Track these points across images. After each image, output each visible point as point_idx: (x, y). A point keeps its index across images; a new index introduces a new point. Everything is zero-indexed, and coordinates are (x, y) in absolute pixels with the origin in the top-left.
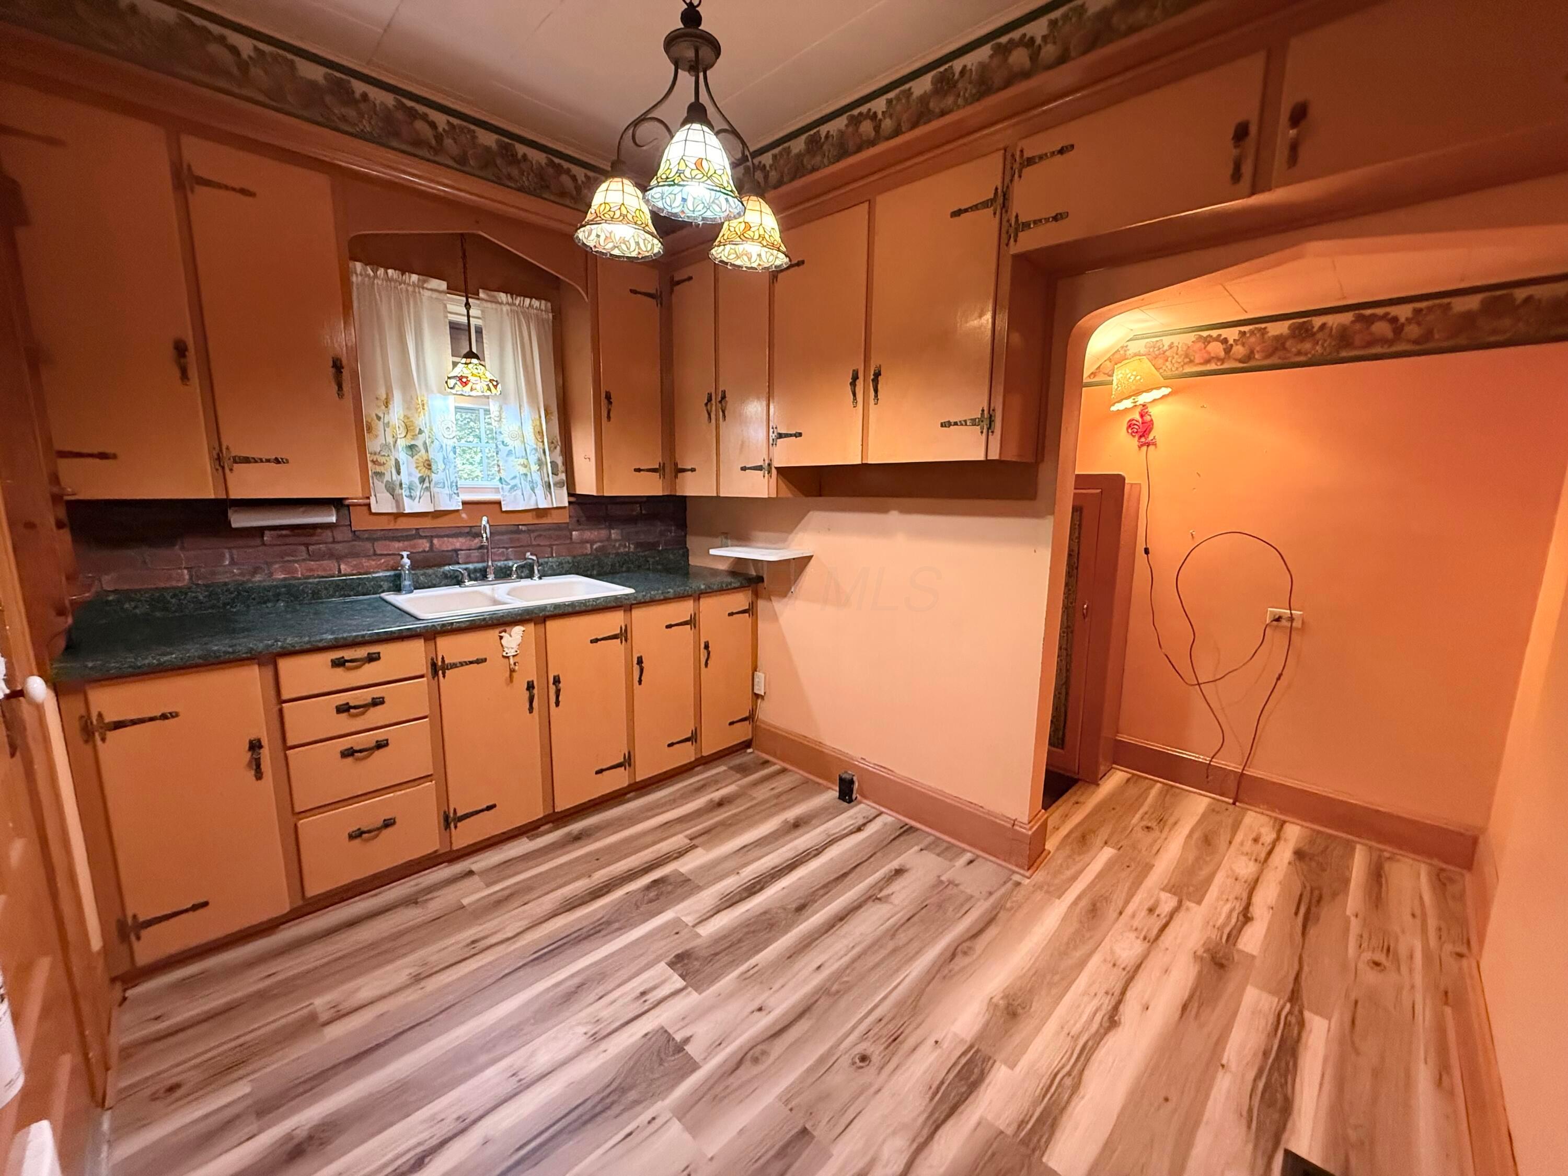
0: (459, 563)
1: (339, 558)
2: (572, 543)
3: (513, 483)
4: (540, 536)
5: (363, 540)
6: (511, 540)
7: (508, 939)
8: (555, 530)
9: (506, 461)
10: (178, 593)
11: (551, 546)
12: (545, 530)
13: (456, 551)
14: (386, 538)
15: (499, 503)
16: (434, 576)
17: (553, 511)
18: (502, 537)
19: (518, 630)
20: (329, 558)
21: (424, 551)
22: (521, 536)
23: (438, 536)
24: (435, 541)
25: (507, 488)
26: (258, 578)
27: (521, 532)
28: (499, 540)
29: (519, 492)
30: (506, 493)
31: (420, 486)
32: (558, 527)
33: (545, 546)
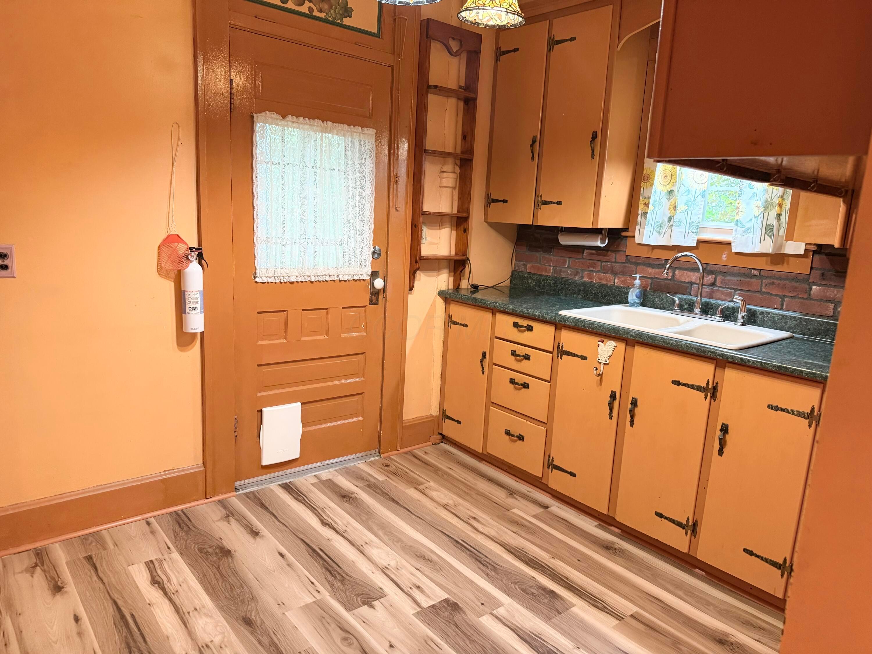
0: (690, 295)
1: (615, 273)
2: (809, 298)
3: (748, 225)
4: (773, 283)
5: (631, 263)
6: (741, 283)
7: (477, 530)
8: (792, 280)
9: (748, 204)
10: (546, 278)
11: (783, 297)
12: (780, 279)
13: (691, 283)
14: (644, 264)
15: (729, 244)
16: (665, 300)
17: (791, 259)
18: (732, 278)
19: (611, 344)
20: (611, 273)
21: (667, 279)
22: (754, 280)
23: (680, 269)
24: (677, 272)
25: (740, 230)
26: (576, 278)
27: (753, 276)
28: (729, 280)
29: (750, 235)
30: (739, 236)
31: (667, 224)
32: (796, 278)
33: (776, 295)
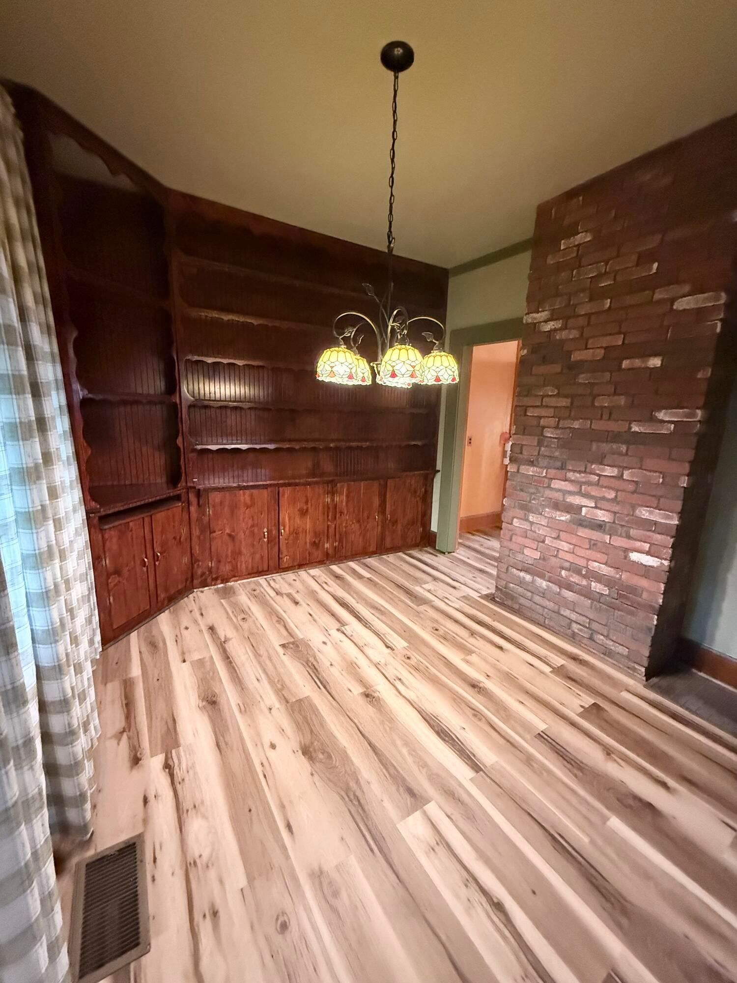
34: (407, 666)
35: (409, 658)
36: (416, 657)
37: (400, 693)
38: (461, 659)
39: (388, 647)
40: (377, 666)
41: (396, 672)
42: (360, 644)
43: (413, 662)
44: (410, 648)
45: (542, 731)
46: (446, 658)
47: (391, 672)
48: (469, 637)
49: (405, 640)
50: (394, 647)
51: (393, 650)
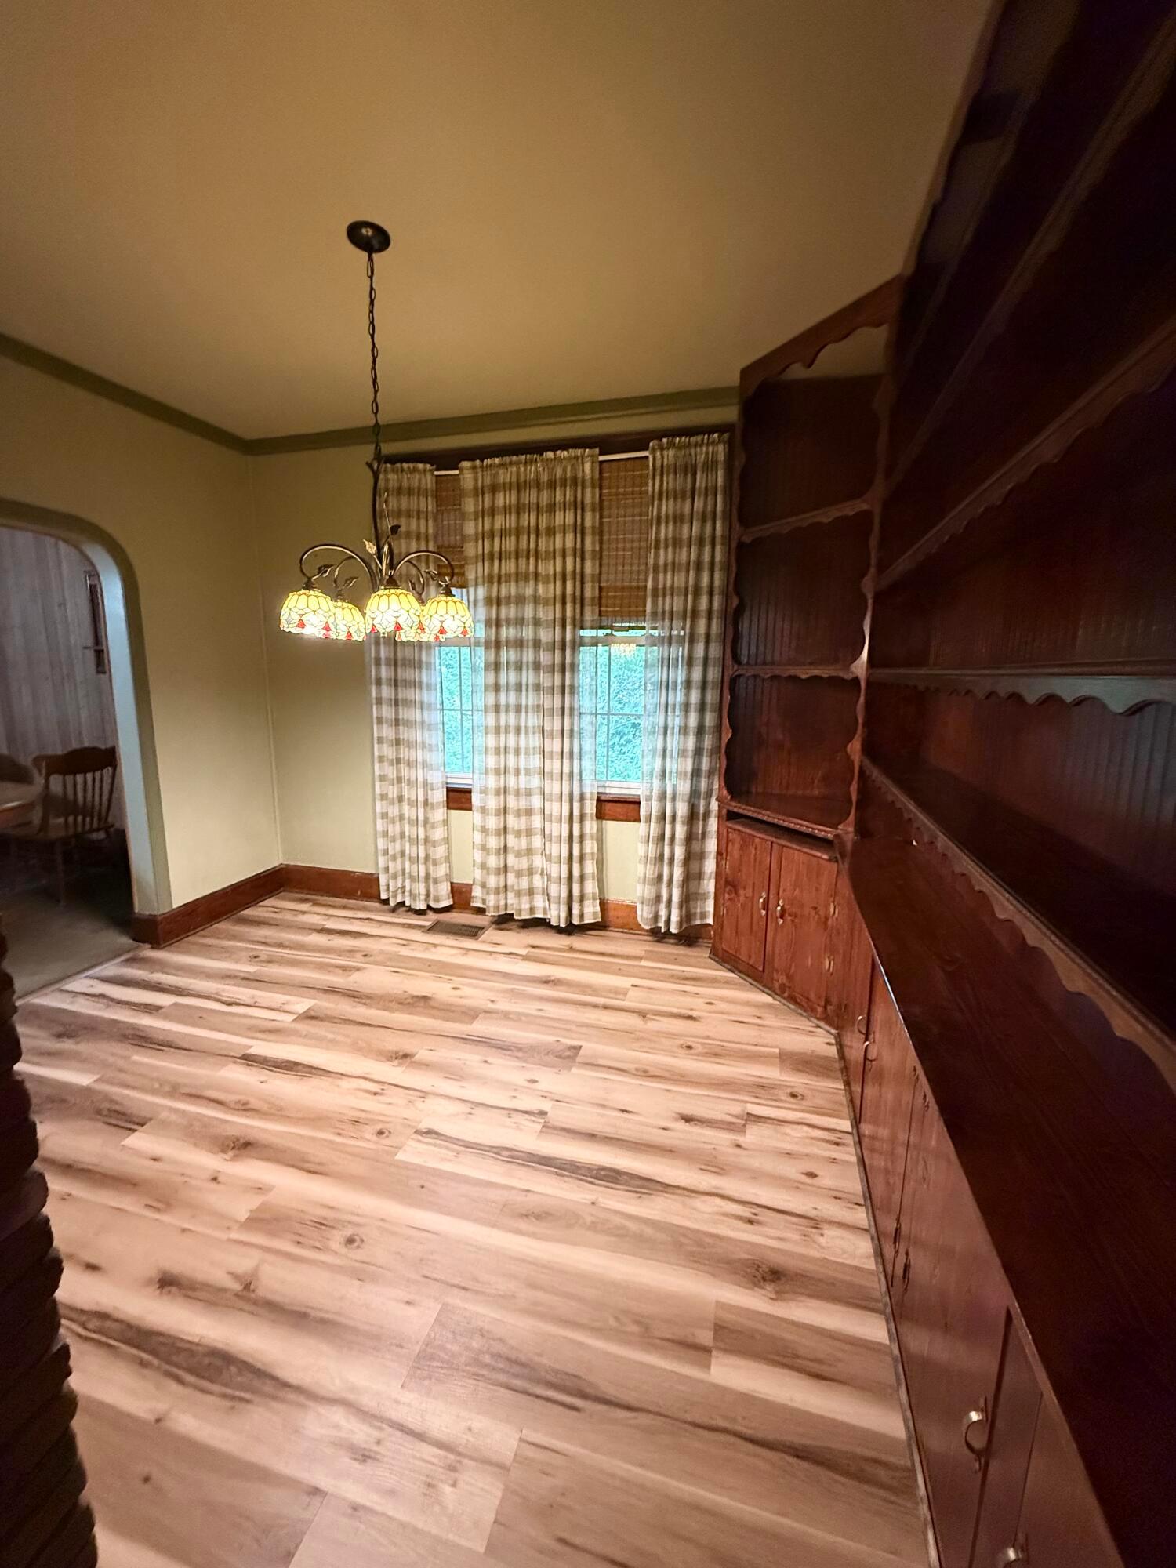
34: (377, 1118)
35: (380, 1133)
36: (367, 1141)
37: (366, 1079)
38: (274, 1187)
39: (430, 1132)
40: (424, 1094)
41: (389, 1100)
42: (478, 1111)
43: (369, 1132)
44: (388, 1153)
45: (136, 1130)
46: (310, 1172)
47: (397, 1098)
48: (255, 1272)
49: (406, 1166)
50: (420, 1138)
51: (417, 1132)
